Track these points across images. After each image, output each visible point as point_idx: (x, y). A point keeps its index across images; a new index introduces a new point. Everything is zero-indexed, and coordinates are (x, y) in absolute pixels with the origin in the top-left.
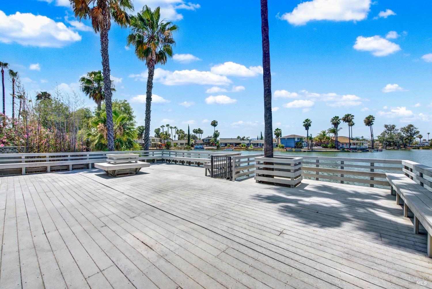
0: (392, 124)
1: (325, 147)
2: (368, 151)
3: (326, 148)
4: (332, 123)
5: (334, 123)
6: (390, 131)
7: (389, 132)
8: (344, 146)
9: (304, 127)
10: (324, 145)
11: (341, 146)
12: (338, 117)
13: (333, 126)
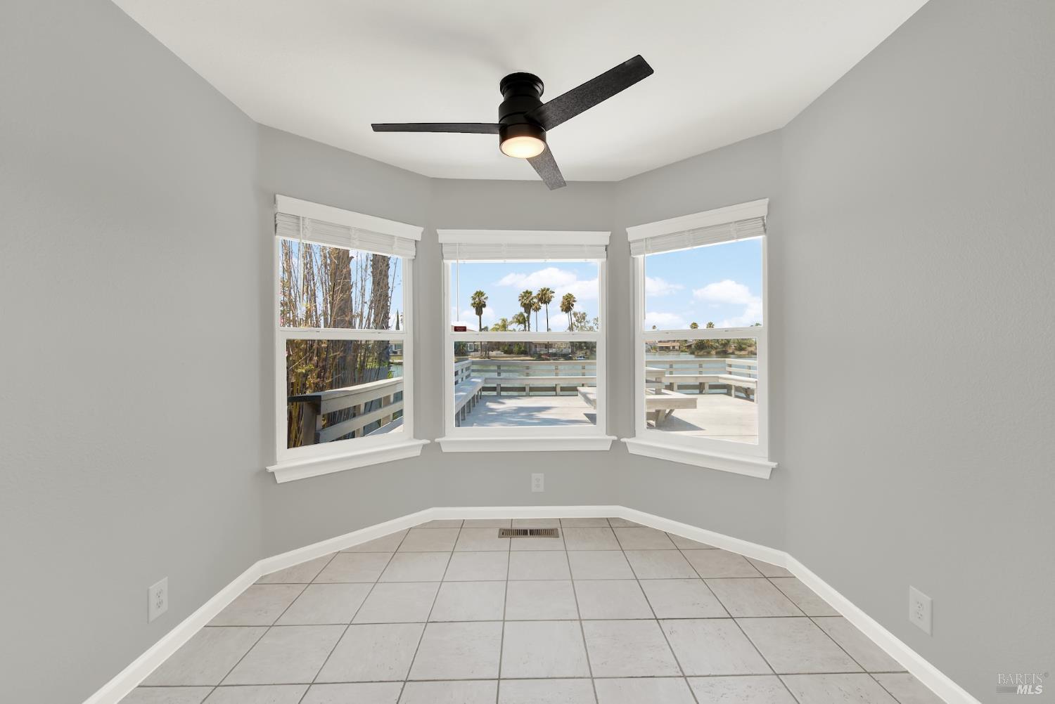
0: (581, 313)
1: (506, 352)
2: (570, 359)
3: (510, 354)
4: (520, 303)
5: (525, 304)
6: (580, 322)
7: (579, 324)
8: (538, 349)
9: (474, 311)
10: (506, 349)
11: (533, 349)
12: (531, 293)
13: (522, 310)
